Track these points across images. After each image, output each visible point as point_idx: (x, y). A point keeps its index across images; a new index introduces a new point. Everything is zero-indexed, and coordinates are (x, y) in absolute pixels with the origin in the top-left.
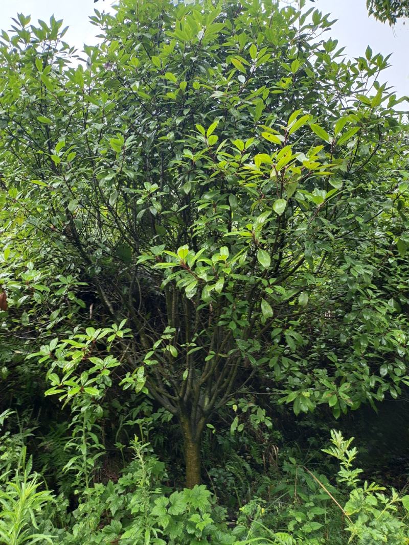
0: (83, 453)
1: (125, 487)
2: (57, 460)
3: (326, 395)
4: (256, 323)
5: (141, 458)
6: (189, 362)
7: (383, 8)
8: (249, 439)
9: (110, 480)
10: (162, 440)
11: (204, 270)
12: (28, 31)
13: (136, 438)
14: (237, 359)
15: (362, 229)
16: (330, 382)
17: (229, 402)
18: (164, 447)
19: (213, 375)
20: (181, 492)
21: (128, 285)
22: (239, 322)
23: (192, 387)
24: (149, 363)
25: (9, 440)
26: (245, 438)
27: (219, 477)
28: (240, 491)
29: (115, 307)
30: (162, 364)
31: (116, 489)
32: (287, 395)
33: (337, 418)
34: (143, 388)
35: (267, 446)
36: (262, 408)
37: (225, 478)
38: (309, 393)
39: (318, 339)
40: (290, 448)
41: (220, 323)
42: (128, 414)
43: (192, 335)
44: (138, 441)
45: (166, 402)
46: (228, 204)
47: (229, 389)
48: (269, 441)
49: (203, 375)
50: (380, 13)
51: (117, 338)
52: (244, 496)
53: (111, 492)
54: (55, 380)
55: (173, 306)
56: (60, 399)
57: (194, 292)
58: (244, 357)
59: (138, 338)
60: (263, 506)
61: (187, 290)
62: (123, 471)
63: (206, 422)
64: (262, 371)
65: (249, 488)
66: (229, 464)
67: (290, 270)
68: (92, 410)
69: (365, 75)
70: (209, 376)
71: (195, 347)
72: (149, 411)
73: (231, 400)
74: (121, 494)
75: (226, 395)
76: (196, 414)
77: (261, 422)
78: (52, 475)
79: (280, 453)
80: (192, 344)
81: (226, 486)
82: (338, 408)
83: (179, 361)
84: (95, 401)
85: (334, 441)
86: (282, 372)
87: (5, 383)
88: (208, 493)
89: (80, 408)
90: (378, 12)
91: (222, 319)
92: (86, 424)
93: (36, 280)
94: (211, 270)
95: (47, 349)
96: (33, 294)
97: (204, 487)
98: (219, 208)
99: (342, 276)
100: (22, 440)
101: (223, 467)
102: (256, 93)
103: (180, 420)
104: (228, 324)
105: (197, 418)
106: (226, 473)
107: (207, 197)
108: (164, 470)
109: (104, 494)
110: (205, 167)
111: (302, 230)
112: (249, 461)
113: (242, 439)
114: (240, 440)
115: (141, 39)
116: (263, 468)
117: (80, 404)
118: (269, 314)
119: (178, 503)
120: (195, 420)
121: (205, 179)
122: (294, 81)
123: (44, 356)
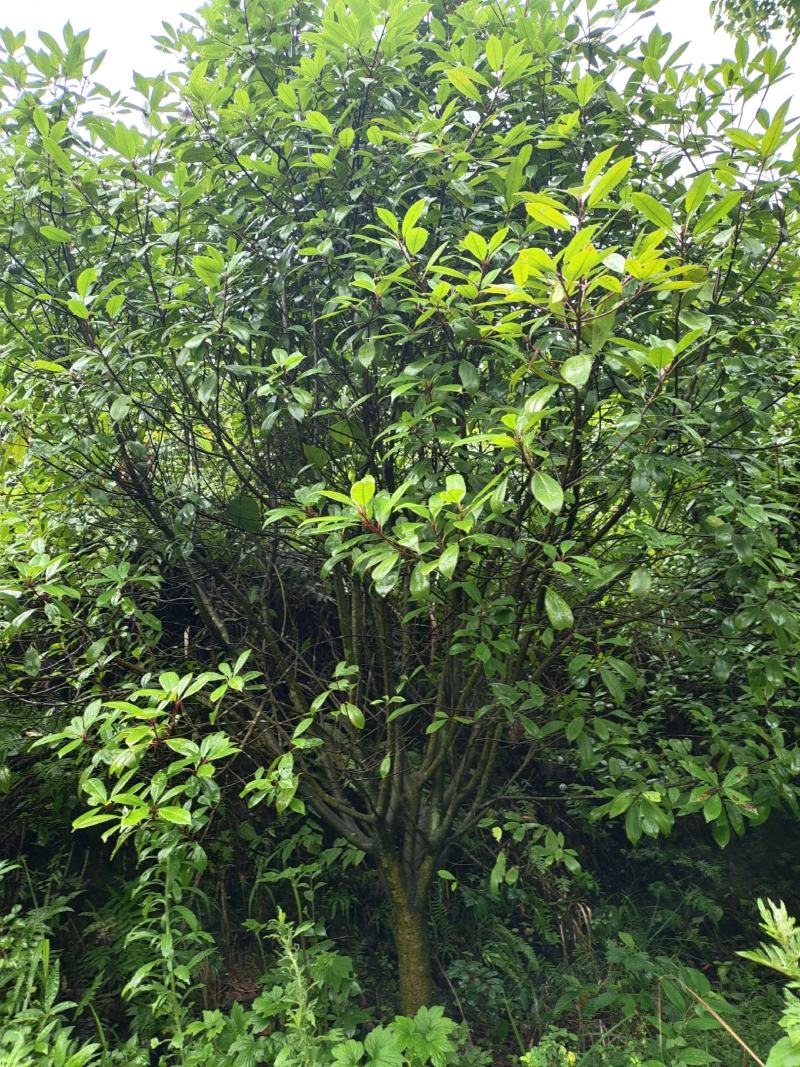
0: (165, 954)
1: (269, 1019)
2: (125, 959)
3: (695, 798)
4: (531, 650)
5: (294, 961)
6: (393, 738)
8: (528, 892)
9: (236, 1004)
10: (345, 904)
11: (412, 529)
12: (22, 63)
13: (282, 916)
14: (494, 725)
15: (757, 422)
16: (701, 766)
17: (483, 820)
18: (351, 919)
19: (445, 763)
20: (390, 1027)
21: (259, 583)
22: (494, 643)
23: (402, 790)
24: (301, 744)
25: (20, 923)
26: (519, 891)
27: (472, 979)
28: (517, 1007)
29: (234, 631)
30: (335, 745)
31: (248, 1023)
32: (609, 800)
33: (722, 846)
34: (292, 802)
35: (566, 904)
36: (556, 830)
37: (483, 979)
38: (657, 794)
39: (658, 676)
40: (614, 907)
41: (456, 649)
42: (272, 852)
43: (395, 679)
44: (287, 921)
45: (349, 826)
46: (458, 381)
47: (481, 792)
48: (569, 894)
49: (424, 764)
50: (737, 25)
51: (231, 692)
52: (525, 1018)
53: (240, 1030)
54: (96, 792)
55: (354, 620)
56: (105, 837)
57: (393, 580)
58: (511, 721)
59: (282, 692)
60: (569, 1046)
61: (375, 575)
62: (265, 979)
63: (435, 867)
64: (547, 750)
65: (536, 1000)
66: (491, 948)
67: (593, 534)
68: (182, 857)
69: (739, 95)
70: (437, 767)
71: (404, 704)
72: (314, 845)
73: (486, 816)
74: (260, 1034)
75: (475, 805)
76: (413, 849)
77: (555, 862)
78: (113, 993)
79: (593, 918)
80: (396, 699)
81: (486, 998)
82: (725, 823)
83: (373, 732)
84: (187, 835)
85: (770, 930)
86: (595, 750)
87: (11, 802)
88: (449, 1025)
89: (156, 852)
90: (733, 23)
91: (460, 640)
92: (171, 888)
93: (49, 574)
94: (428, 529)
95: (77, 725)
96: (44, 605)
97: (438, 1011)
98: (438, 392)
99: (721, 529)
100: (46, 922)
101: (478, 957)
102: (505, 142)
103: (380, 862)
104: (472, 651)
105: (417, 856)
106: (484, 969)
107: (411, 370)
108: (351, 975)
109: (224, 1036)
110: (404, 308)
111: (628, 425)
112: (531, 939)
113: (514, 893)
114: (511, 896)
115: (255, 58)
116: (562, 953)
117: (156, 843)
118: (564, 619)
119: (384, 1052)
120: (413, 862)
121: (404, 330)
122: (583, 122)
123: (72, 740)
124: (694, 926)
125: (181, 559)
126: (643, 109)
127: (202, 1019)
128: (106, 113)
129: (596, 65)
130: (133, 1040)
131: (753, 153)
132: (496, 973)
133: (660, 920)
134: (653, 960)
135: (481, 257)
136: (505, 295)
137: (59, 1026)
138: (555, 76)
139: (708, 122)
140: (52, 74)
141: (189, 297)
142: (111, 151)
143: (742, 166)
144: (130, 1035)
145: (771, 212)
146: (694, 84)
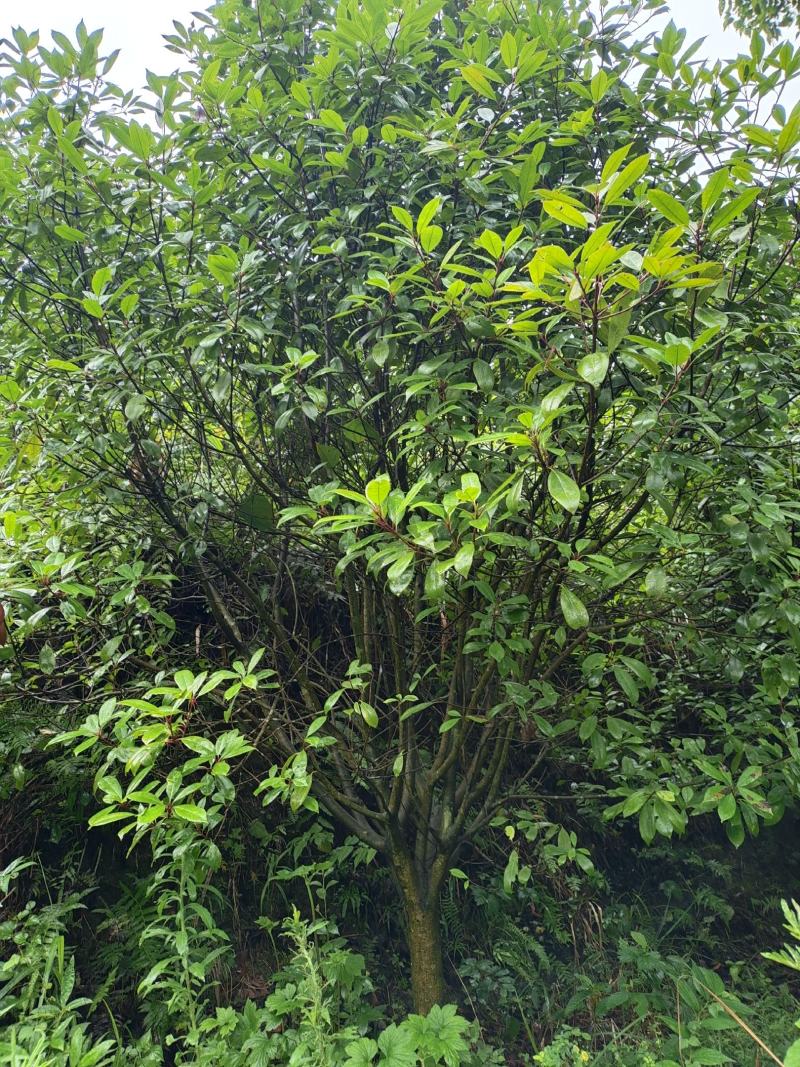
0: (181, 952)
1: (281, 1016)
3: (710, 797)
5: (309, 959)
6: (405, 736)
7: (751, 11)
8: (538, 890)
9: (248, 1001)
10: (356, 902)
11: (426, 529)
12: (35, 63)
13: (297, 914)
14: (507, 724)
15: (772, 419)
16: (713, 765)
17: (495, 819)
18: (362, 917)
19: (457, 762)
20: (404, 1025)
21: (270, 581)
22: (507, 642)
23: (414, 789)
24: (315, 742)
25: (34, 920)
26: (529, 890)
27: (483, 977)
28: (528, 1005)
29: (246, 629)
30: (348, 743)
31: (261, 1021)
32: (622, 799)
33: (737, 846)
34: (306, 801)
35: (576, 903)
36: (569, 827)
37: (495, 978)
38: (671, 794)
39: (670, 675)
40: (624, 906)
41: (469, 648)
42: (283, 850)
43: (408, 679)
44: (301, 919)
45: (360, 823)
46: (473, 379)
47: (493, 791)
48: (579, 893)
49: (436, 763)
50: (747, 22)
51: (245, 691)
52: (536, 1017)
53: (253, 1026)
54: (111, 790)
55: (365, 619)
56: (121, 835)
57: (407, 579)
58: (524, 719)
59: (294, 690)
60: (582, 1045)
61: (391, 574)
62: (278, 976)
63: (447, 866)
64: (557, 749)
65: (547, 999)
66: (501, 947)
67: (607, 532)
68: (197, 854)
69: (755, 91)
70: (449, 766)
71: (415, 703)
72: (326, 843)
73: (498, 814)
74: (273, 1032)
75: (487, 803)
76: (425, 847)
77: (567, 861)
78: (128, 989)
79: (604, 917)
80: (408, 698)
81: (498, 997)
82: (740, 823)
83: (384, 733)
84: (203, 833)
85: (794, 931)
86: (608, 749)
87: (25, 798)
88: (461, 1023)
89: (171, 849)
90: (742, 20)
91: (472, 639)
92: (186, 885)
93: (64, 573)
94: (442, 527)
95: (92, 723)
96: (59, 604)
97: (451, 1009)
98: (452, 390)
99: (736, 528)
100: (60, 919)
101: (489, 956)
102: (519, 139)
103: (392, 860)
104: (485, 650)
105: (428, 856)
106: (495, 968)
107: (425, 369)
108: (364, 973)
109: (237, 1033)
110: (418, 307)
111: (645, 423)
112: (541, 938)
113: (525, 892)
114: (521, 895)
115: (268, 57)
116: (573, 953)
117: (171, 840)
118: (580, 619)
119: (398, 1051)
120: (424, 860)
121: (418, 329)
122: (597, 120)
123: (87, 738)
124: (705, 925)
125: (194, 558)
126: (658, 107)
127: (215, 1016)
128: (119, 113)
129: (609, 62)
130: (147, 1037)
131: (769, 149)
132: (508, 972)
133: (670, 919)
134: (664, 959)
135: (497, 255)
136: (521, 293)
137: (74, 1022)
138: (567, 73)
139: (723, 119)
140: (65, 75)
141: (202, 296)
142: (124, 150)
143: (759, 163)
144: (143, 1032)
145: (787, 208)
146: (710, 80)
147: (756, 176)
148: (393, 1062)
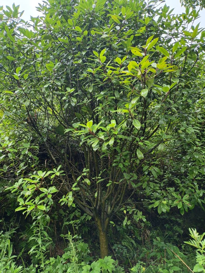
0: (39, 243)
1: (66, 259)
2: (30, 245)
3: (176, 202)
4: (134, 165)
6: (98, 188)
7: (188, 2)
8: (133, 227)
9: (58, 256)
10: (87, 230)
11: (102, 134)
12: (2, 14)
13: (69, 233)
14: (124, 184)
15: (191, 106)
16: (177, 194)
18: (88, 234)
19: (112, 194)
20: (98, 261)
22: (124, 163)
23: (101, 201)
24: (74, 189)
25: (3, 235)
26: (131, 227)
27: (119, 249)
28: (131, 256)
31: (61, 261)
32: (153, 203)
33: (182, 215)
34: (72, 204)
35: (143, 230)
36: (140, 211)
37: (122, 249)
38: (166, 202)
39: (167, 172)
40: (155, 230)
41: (114, 165)
42: (68, 217)
44: (71, 234)
45: (87, 210)
46: (114, 96)
47: (121, 201)
48: (144, 227)
49: (106, 194)
50: (187, 5)
51: (56, 176)
52: (133, 259)
53: (59, 262)
54: (21, 202)
55: (88, 157)
56: (23, 213)
57: (97, 147)
58: (128, 183)
60: (143, 266)
61: (93, 146)
62: (66, 249)
63: (109, 221)
64: (138, 190)
65: (135, 254)
66: (124, 241)
68: (44, 218)
69: (187, 22)
70: (110, 195)
71: (101, 179)
72: (79, 215)
73: (122, 207)
74: (64, 263)
75: (119, 205)
76: (104, 216)
77: (140, 219)
79: (150, 233)
80: (99, 177)
81: (123, 254)
82: (183, 209)
83: (93, 186)
84: (45, 213)
85: (192, 236)
86: (150, 190)
87: (1, 204)
88: (113, 261)
89: (37, 217)
90: (186, 4)
91: (115, 162)
92: (41, 226)
93: (9, 146)
94: (107, 134)
95: (16, 185)
96: (8, 154)
97: (110, 257)
98: (109, 98)
99: (182, 134)
100: (10, 235)
101: (121, 243)
102: (126, 34)
103: (95, 219)
104: (118, 165)
105: (105, 218)
106: (122, 246)
107: (102, 93)
108: (88, 248)
109: (55, 264)
110: (100, 77)
111: (158, 107)
112: (134, 239)
113: (130, 227)
114: (129, 228)
115: (62, 13)
116: (142, 242)
117: (37, 214)
118: (141, 157)
119: (96, 268)
120: (104, 219)
121: (100, 83)
122: (147, 29)
123: (15, 188)
124: (176, 235)
125: (44, 142)
126: (162, 26)
127: (50, 260)
128: (24, 27)
129: (150, 15)
130: (32, 265)
131: (190, 37)
132: (125, 247)
133: (167, 234)
134: (165, 244)
135: (120, 64)
136: (126, 74)
137: (13, 261)
138: (139, 17)
139: (179, 29)
140: (10, 17)
141: (45, 74)
142: (25, 37)
143: (187, 40)
144: (31, 264)
145: (195, 52)
146: (175, 19)
147: (187, 44)
148: (94, 271)
